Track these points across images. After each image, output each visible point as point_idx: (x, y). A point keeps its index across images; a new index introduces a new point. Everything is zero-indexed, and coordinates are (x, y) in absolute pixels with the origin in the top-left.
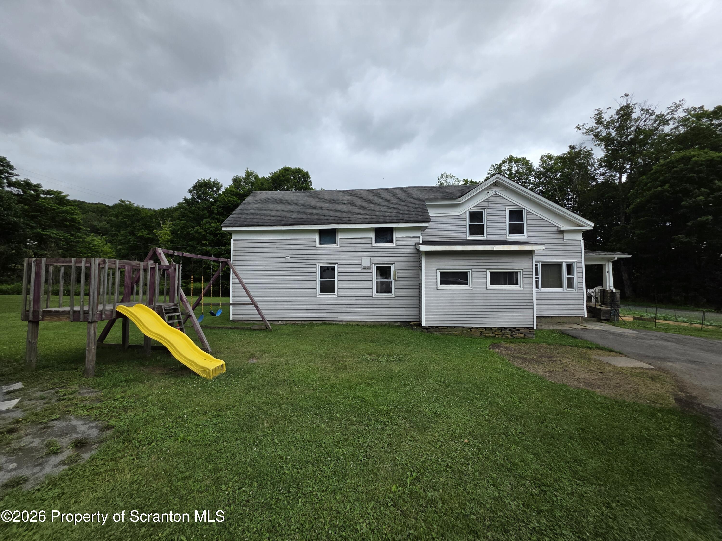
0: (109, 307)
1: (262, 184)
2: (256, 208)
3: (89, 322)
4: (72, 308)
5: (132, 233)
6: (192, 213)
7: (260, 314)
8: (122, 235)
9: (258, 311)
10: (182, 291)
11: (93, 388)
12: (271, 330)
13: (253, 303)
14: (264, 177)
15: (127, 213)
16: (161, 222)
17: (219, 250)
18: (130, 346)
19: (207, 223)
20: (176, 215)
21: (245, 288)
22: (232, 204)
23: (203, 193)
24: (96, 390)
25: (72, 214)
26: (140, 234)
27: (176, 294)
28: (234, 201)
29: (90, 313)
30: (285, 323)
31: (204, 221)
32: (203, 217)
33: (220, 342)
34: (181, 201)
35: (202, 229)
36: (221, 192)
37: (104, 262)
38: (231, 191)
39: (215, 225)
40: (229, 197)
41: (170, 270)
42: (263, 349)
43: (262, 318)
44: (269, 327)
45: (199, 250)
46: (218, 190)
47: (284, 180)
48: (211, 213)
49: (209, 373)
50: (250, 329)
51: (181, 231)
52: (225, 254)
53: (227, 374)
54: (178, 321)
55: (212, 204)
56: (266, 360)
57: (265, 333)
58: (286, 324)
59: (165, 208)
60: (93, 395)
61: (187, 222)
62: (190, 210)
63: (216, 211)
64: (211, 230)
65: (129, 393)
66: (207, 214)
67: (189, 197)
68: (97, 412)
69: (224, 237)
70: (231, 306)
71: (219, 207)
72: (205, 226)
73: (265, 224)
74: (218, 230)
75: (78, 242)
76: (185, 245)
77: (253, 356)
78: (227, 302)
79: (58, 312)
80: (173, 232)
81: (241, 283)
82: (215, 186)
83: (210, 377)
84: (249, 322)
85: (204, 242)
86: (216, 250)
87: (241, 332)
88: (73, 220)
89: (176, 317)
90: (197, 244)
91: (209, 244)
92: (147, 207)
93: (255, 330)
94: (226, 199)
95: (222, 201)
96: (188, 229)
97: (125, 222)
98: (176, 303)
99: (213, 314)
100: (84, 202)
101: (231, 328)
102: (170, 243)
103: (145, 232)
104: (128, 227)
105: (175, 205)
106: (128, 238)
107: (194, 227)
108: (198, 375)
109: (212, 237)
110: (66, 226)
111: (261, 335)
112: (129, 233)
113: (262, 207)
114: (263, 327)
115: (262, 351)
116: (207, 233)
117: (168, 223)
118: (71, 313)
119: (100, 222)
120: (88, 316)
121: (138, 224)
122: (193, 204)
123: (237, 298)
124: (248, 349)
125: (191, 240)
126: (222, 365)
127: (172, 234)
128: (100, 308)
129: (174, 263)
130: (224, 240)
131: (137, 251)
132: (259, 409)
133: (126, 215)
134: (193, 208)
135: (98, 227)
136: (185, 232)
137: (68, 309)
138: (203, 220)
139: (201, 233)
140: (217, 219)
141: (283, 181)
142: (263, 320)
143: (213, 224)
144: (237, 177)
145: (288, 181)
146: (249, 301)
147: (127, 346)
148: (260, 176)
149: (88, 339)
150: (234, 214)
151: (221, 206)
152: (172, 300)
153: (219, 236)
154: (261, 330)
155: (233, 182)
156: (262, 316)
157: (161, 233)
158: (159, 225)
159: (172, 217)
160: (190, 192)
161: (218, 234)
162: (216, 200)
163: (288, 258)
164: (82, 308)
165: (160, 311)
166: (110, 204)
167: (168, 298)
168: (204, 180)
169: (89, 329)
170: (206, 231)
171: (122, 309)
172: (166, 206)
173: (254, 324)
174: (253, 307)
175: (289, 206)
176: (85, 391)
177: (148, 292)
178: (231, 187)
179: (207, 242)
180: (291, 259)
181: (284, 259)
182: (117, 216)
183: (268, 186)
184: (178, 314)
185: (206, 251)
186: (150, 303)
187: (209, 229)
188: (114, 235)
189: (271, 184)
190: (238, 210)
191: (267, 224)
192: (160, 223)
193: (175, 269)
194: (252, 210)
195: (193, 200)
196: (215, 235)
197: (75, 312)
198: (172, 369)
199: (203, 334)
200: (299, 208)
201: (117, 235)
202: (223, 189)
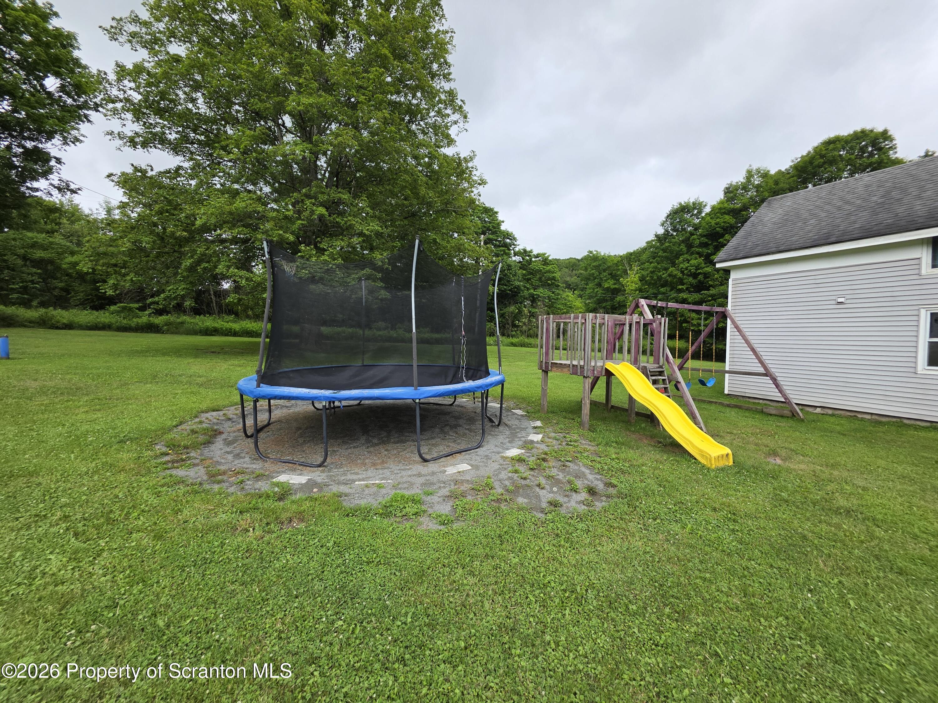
0: (600, 364)
1: (776, 183)
2: (775, 223)
3: (584, 377)
4: (571, 362)
5: (599, 285)
6: (664, 251)
7: (781, 391)
8: (590, 289)
9: (777, 386)
10: (668, 350)
11: (591, 441)
12: (802, 420)
13: (767, 374)
14: (780, 170)
15: (595, 264)
16: (628, 268)
17: (701, 296)
18: (612, 407)
19: (684, 261)
20: (644, 257)
21: (753, 350)
22: (722, 228)
23: (680, 222)
24: (593, 444)
25: (553, 272)
26: (606, 285)
27: (661, 354)
28: (724, 222)
29: (586, 368)
30: (830, 412)
31: (681, 259)
32: (678, 255)
33: (716, 422)
34: (652, 237)
35: (678, 270)
36: (703, 215)
37: (596, 317)
38: (720, 209)
39: (695, 261)
40: (718, 217)
41: (654, 324)
42: (792, 446)
43: (785, 399)
44: (798, 414)
45: (673, 298)
46: (700, 212)
47: (824, 163)
48: (690, 246)
49: (710, 460)
50: (762, 412)
51: (651, 277)
52: (710, 301)
53: (736, 470)
54: (663, 386)
55: (692, 234)
56: (802, 466)
57: (791, 422)
58: (833, 415)
59: (632, 251)
60: (593, 449)
61: (658, 264)
62: (662, 247)
63: (697, 242)
64: (690, 270)
65: (622, 456)
66: (685, 249)
67: (661, 231)
68: (599, 466)
69: (708, 277)
70: (727, 375)
71: (702, 236)
72: (682, 265)
73: (793, 247)
74: (699, 269)
75: (558, 299)
76: (656, 294)
77: (774, 453)
78: (722, 369)
79: (561, 364)
80: (642, 279)
81: (747, 342)
82: (695, 208)
83: (711, 465)
84: (757, 401)
85: (680, 287)
86: (696, 296)
87: (747, 415)
88: (554, 278)
89: (661, 381)
90: (671, 290)
91: (687, 289)
92: (612, 254)
93: (771, 415)
94: (713, 222)
95: (707, 226)
96: (659, 272)
97: (593, 274)
98: (661, 364)
99: (702, 383)
100: (559, 260)
101: (728, 406)
102: (638, 292)
103: (612, 282)
104: (595, 278)
105: (643, 244)
106: (596, 290)
107: (666, 269)
108: (695, 459)
109: (691, 279)
110: (549, 285)
111: (783, 423)
112: (596, 285)
113: (786, 220)
114: (787, 413)
115: (792, 450)
116: (683, 274)
117: (636, 269)
118: (571, 366)
119: (571, 276)
120: (584, 371)
121: (605, 274)
122: (665, 239)
123: (738, 364)
124: (764, 441)
125: (663, 286)
126: (727, 455)
127: (640, 281)
128: (593, 364)
129: (659, 316)
130: (708, 281)
131: (604, 304)
132: (804, 537)
133: (594, 266)
134: (667, 244)
135: (570, 283)
136: (655, 278)
137: (568, 362)
138: (678, 258)
139: (675, 276)
140: (698, 253)
141: (820, 166)
142: (787, 402)
143: (693, 262)
144: (731, 185)
145: (832, 162)
146: (762, 370)
147: (610, 406)
148: (773, 172)
149: (584, 393)
150: (734, 242)
151: (705, 234)
152: (657, 361)
153: (701, 277)
154: (782, 416)
155: (725, 193)
156: (784, 395)
157: (628, 282)
158: (625, 272)
159: (639, 261)
160: (662, 225)
161: (700, 273)
162: (696, 228)
163: (840, 300)
164: (579, 362)
165: (644, 371)
166: (579, 258)
167: (651, 359)
168: (680, 204)
169: (584, 383)
170: (682, 272)
171: (610, 366)
172: (632, 249)
173: (765, 404)
174: (767, 380)
175: (847, 207)
176: (584, 442)
177: (633, 351)
178: (721, 202)
179: (684, 287)
180: (848, 301)
181: (834, 302)
182: (586, 269)
183: (789, 183)
184: (664, 378)
185: (683, 298)
186: (635, 362)
187: (686, 269)
188: (583, 289)
189: (795, 178)
190: (741, 233)
191: (797, 246)
192: (626, 270)
193: (661, 323)
194: (766, 230)
195: (667, 233)
196: (695, 276)
197: (573, 365)
198: (660, 442)
199: (694, 407)
200: (873, 205)
201: (586, 288)
202: (708, 210)
